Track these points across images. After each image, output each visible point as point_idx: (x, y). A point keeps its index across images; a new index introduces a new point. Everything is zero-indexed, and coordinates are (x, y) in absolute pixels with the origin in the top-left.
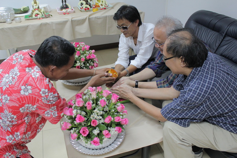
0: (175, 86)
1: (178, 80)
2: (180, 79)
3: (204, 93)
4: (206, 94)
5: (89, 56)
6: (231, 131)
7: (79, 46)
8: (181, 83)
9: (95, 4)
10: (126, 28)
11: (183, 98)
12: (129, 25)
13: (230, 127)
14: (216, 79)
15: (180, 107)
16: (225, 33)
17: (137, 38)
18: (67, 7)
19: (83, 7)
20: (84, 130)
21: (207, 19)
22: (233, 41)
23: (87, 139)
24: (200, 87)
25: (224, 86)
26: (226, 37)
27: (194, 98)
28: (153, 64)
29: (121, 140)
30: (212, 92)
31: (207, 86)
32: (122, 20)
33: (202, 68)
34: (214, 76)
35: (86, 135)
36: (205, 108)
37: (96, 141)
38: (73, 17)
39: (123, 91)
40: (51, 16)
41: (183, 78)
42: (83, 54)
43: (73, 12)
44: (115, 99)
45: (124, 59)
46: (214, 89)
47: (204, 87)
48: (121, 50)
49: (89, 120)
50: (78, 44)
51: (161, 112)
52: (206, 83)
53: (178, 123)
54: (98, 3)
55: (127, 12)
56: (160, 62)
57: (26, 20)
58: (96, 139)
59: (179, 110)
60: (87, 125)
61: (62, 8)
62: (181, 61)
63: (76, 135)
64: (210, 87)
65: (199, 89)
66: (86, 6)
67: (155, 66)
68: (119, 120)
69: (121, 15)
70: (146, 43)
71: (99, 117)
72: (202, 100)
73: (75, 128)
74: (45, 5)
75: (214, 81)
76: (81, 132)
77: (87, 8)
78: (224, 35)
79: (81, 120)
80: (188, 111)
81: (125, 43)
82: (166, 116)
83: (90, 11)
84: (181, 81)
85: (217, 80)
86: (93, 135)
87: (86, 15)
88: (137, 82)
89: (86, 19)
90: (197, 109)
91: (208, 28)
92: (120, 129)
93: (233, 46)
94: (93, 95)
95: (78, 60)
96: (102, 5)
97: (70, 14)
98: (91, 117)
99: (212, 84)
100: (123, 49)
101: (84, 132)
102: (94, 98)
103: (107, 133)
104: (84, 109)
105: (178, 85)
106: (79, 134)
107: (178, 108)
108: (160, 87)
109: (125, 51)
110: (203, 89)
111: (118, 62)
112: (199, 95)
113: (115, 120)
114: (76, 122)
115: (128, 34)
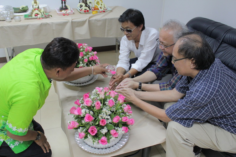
0: (178, 88)
1: (181, 83)
2: (183, 82)
3: (210, 94)
4: (212, 95)
5: (92, 57)
6: (232, 132)
7: (82, 47)
8: (184, 85)
9: (94, 6)
10: (130, 31)
11: (190, 98)
12: (134, 28)
13: (231, 128)
14: (221, 81)
15: (185, 107)
16: (222, 40)
17: (139, 42)
18: (66, 8)
19: (82, 9)
20: (92, 129)
21: (205, 26)
22: (229, 48)
23: (95, 138)
24: (206, 88)
25: (228, 89)
26: (222, 44)
27: (201, 98)
28: (154, 67)
29: (126, 140)
30: (217, 93)
31: (213, 88)
32: (127, 22)
33: (209, 71)
34: (219, 79)
35: (94, 134)
36: (210, 108)
37: (104, 140)
38: (73, 18)
39: (126, 93)
40: (50, 17)
41: (186, 81)
42: (85, 55)
43: (73, 13)
44: (122, 100)
45: (125, 62)
46: (219, 91)
47: (210, 89)
48: (122, 53)
49: (96, 120)
50: (81, 45)
51: (166, 112)
52: (212, 85)
53: (182, 124)
54: (97, 5)
55: (133, 16)
56: (162, 66)
57: (25, 19)
58: (103, 138)
59: (184, 110)
60: (95, 124)
61: (62, 9)
62: (191, 62)
63: (84, 134)
64: (215, 89)
65: (205, 90)
66: (85, 8)
67: (157, 70)
68: (126, 120)
69: (127, 18)
70: (148, 47)
71: (108, 117)
72: (207, 101)
73: (82, 127)
74: (45, 6)
75: (219, 84)
76: (89, 131)
77: (86, 10)
78: (220, 41)
79: (90, 119)
80: (193, 112)
81: (126, 46)
82: (170, 116)
83: (89, 13)
84: (184, 83)
85: (223, 82)
86: (100, 134)
87: (86, 17)
88: (140, 84)
89: (86, 21)
90: (202, 110)
91: (205, 34)
92: (126, 129)
93: (229, 52)
94: (102, 95)
95: (81, 61)
96: (101, 8)
97: (69, 16)
98: (100, 117)
99: (218, 86)
100: (124, 52)
101: (92, 131)
102: (102, 98)
103: (115, 132)
104: (92, 108)
105: (181, 87)
106: (87, 133)
107: (184, 108)
108: (162, 90)
109: (126, 55)
110: (209, 91)
111: (120, 65)
112: (205, 95)
113: (122, 120)
114: (83, 122)
115: (131, 38)
